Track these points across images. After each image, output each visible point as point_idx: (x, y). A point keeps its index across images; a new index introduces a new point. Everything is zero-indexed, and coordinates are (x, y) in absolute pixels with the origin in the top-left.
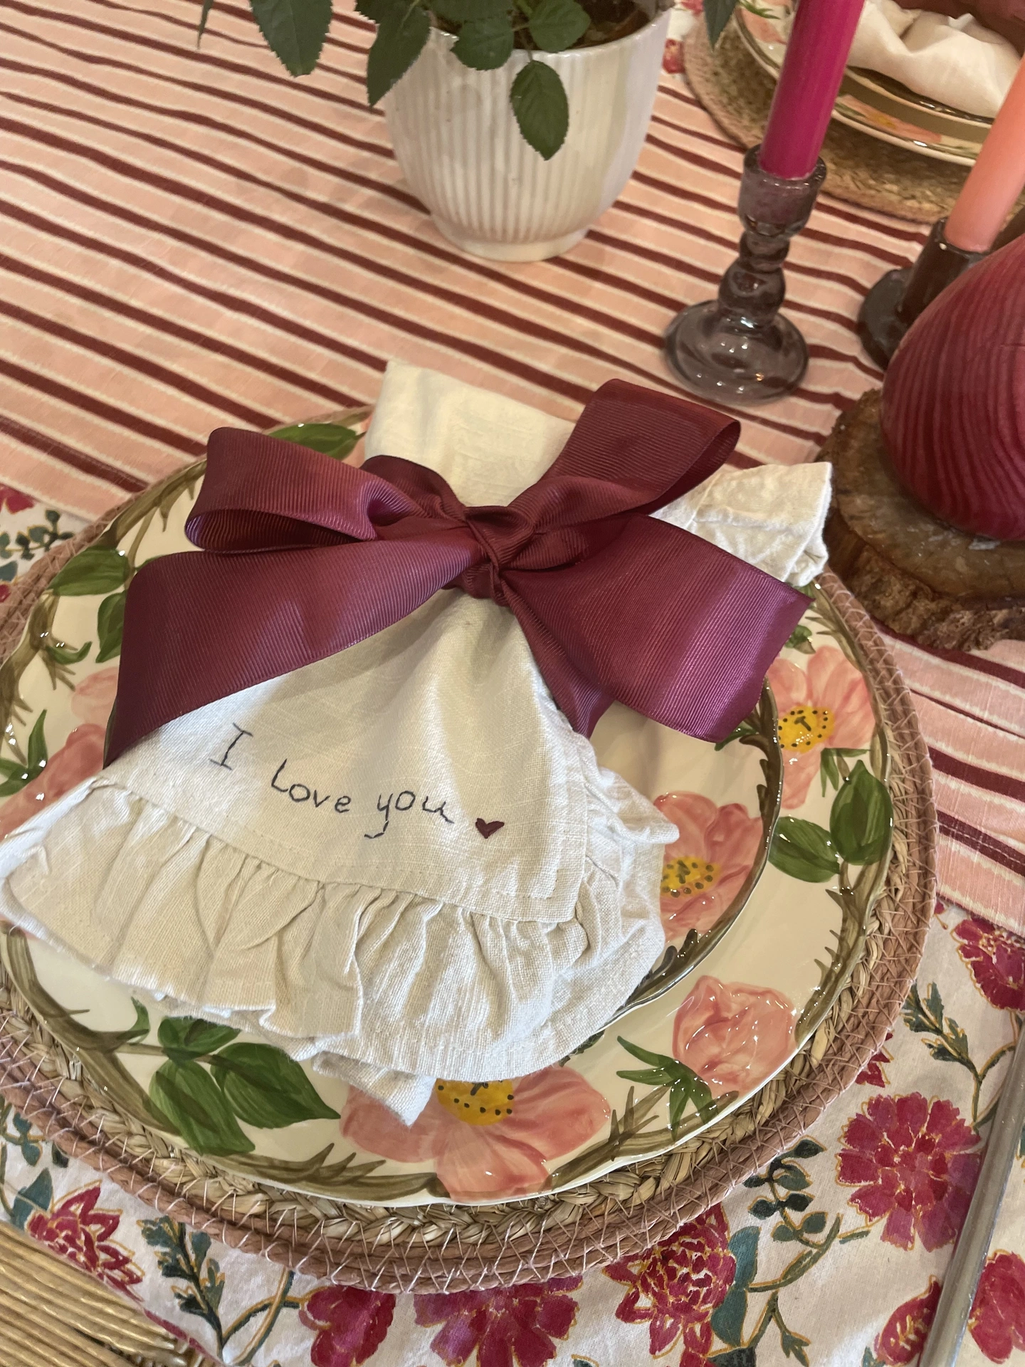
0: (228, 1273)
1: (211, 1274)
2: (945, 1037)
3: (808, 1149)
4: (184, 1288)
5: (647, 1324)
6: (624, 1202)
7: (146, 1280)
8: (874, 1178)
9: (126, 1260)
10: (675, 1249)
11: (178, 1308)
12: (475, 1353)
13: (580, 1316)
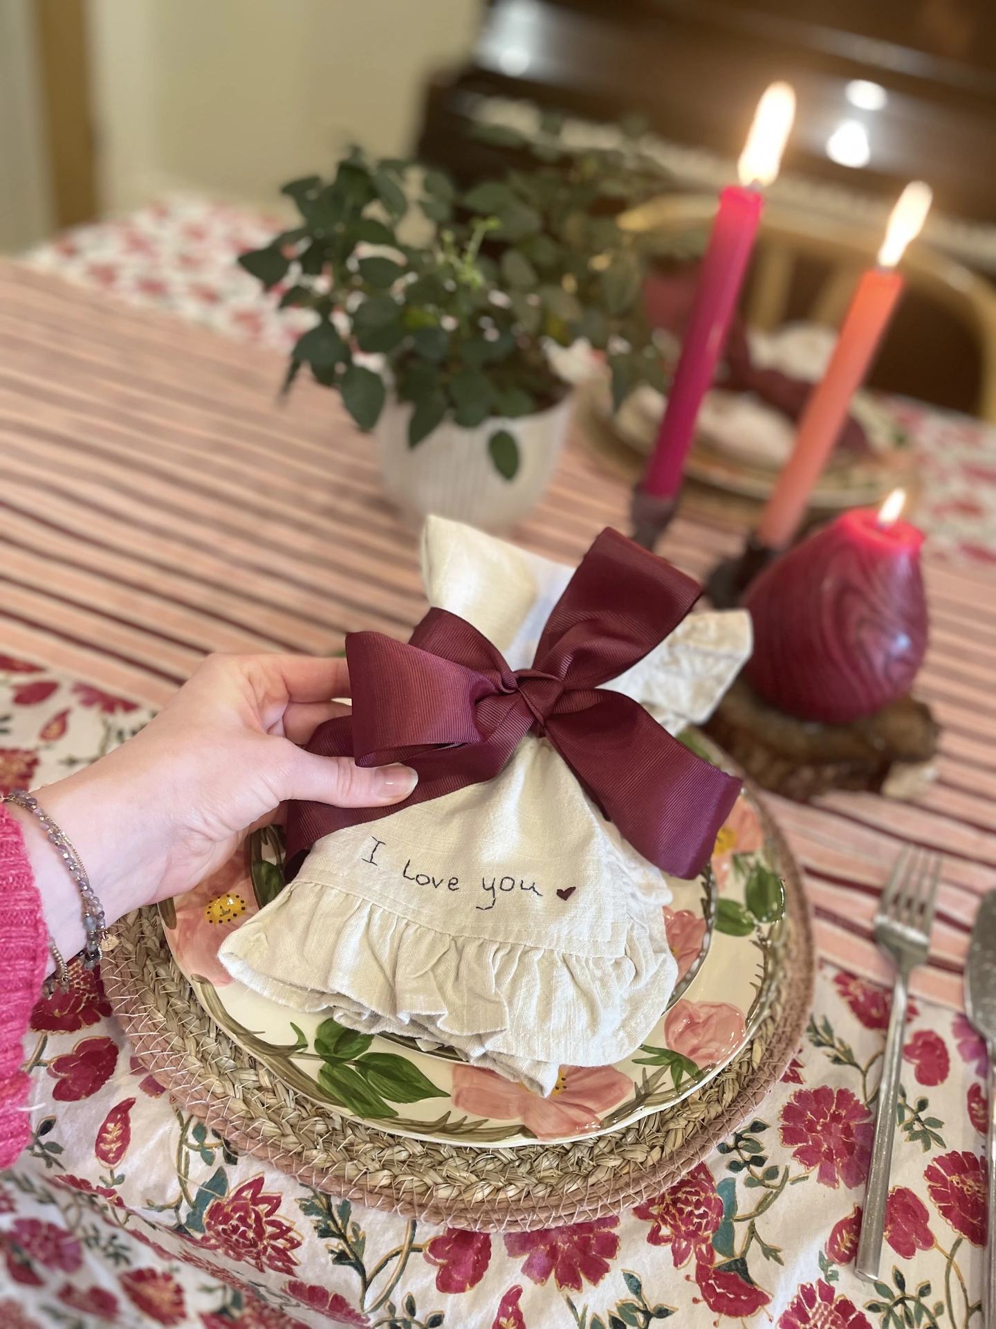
0: (367, 1231)
1: (355, 1232)
2: (838, 1050)
3: (757, 1127)
4: (336, 1245)
5: (669, 1246)
6: (642, 1163)
7: (305, 1244)
8: (807, 1141)
9: (289, 1229)
10: (679, 1196)
11: (331, 1262)
12: (553, 1273)
13: (622, 1245)
